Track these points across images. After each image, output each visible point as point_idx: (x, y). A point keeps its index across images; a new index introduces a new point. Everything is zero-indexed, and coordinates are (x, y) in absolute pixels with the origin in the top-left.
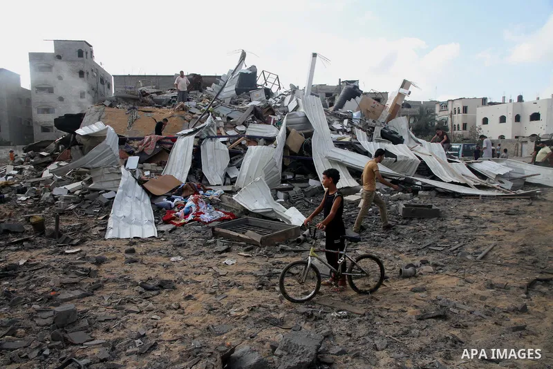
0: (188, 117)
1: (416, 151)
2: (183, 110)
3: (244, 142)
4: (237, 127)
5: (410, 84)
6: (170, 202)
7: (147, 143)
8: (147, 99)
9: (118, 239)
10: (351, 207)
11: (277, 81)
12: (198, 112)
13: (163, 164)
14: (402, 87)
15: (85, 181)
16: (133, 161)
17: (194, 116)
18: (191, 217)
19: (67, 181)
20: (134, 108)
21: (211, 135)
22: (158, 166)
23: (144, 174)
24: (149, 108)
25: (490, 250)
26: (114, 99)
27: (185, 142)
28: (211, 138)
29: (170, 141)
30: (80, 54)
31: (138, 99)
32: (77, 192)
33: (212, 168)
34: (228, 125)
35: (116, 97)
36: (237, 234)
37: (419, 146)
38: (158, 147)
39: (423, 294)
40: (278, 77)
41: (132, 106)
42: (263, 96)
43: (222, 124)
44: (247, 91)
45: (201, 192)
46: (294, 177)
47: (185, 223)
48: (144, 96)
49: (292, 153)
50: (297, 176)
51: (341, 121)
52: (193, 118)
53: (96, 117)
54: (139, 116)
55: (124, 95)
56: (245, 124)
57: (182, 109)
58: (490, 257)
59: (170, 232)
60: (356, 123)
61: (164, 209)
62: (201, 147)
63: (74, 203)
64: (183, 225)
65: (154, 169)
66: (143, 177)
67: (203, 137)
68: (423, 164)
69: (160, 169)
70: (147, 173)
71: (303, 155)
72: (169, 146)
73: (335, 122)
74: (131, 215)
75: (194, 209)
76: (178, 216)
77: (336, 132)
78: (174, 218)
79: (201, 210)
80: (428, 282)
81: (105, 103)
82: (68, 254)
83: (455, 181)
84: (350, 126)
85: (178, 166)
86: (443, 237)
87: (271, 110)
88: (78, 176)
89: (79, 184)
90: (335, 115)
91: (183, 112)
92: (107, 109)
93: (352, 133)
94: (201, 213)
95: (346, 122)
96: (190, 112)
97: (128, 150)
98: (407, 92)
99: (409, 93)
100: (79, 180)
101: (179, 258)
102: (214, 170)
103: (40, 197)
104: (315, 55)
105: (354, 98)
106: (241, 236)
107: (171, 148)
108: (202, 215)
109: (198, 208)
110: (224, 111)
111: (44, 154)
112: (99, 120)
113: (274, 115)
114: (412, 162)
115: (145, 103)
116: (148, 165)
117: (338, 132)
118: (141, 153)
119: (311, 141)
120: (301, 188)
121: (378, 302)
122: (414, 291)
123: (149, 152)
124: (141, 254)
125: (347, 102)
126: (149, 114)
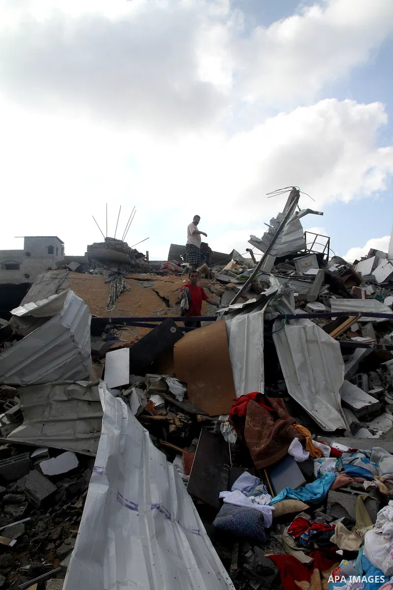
2: (206, 277)
4: (309, 305)
8: (142, 261)
12: (234, 280)
15: (9, 416)
17: (228, 285)
20: (119, 274)
23: (150, 403)
26: (86, 259)
28: (288, 319)
30: (51, 250)
33: (305, 384)
40: (328, 242)
41: (116, 270)
48: (135, 257)
52: (227, 289)
54: (128, 287)
56: (319, 300)
57: (203, 275)
62: (275, 337)
66: (152, 411)
67: (270, 317)
70: (156, 400)
81: (69, 266)
92: (72, 275)
96: (218, 280)
115: (137, 269)
126: (146, 284)
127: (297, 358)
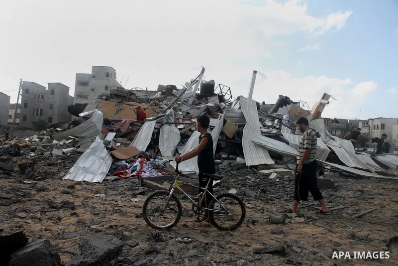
0: (158, 110)
1: (329, 144)
2: (156, 105)
3: (193, 129)
4: (192, 120)
5: (329, 96)
6: (127, 164)
7: (123, 124)
8: (133, 97)
9: (72, 181)
10: (263, 178)
11: (229, 92)
12: (166, 107)
13: (131, 140)
14: (323, 98)
15: (76, 147)
16: (111, 136)
17: (163, 109)
18: (134, 173)
19: (65, 147)
20: (121, 102)
21: (170, 122)
22: (128, 140)
23: (115, 145)
24: (132, 103)
25: (369, 213)
26: (110, 95)
27: (149, 125)
28: (170, 124)
29: (139, 124)
30: (108, 75)
31: (125, 97)
32: (69, 154)
33: (166, 145)
34: (187, 118)
35: (111, 94)
36: (156, 184)
37: (332, 140)
38: (130, 127)
39: (280, 236)
40: (230, 89)
41: (120, 100)
42: (217, 101)
43: (182, 117)
44: (206, 97)
45: (152, 160)
46: (228, 157)
47: (128, 177)
48: (130, 95)
49: (227, 138)
50: (231, 156)
51: (273, 121)
52: (161, 111)
53: (95, 106)
54: (124, 107)
55: (116, 93)
57: (154, 105)
58: (367, 217)
59: (113, 181)
60: (284, 123)
61: (120, 168)
62: (161, 129)
63: (61, 159)
64: (126, 178)
65: (124, 142)
66: (114, 147)
67: (163, 123)
68: (333, 153)
69: (128, 142)
70: (118, 144)
71: (235, 140)
72: (138, 128)
73: (267, 121)
74: (90, 168)
75: (138, 168)
76: (126, 173)
77: (267, 127)
78: (122, 174)
79: (143, 170)
80: (292, 229)
81: (102, 98)
82: (25, 183)
83: (358, 167)
84: (279, 124)
85: (142, 141)
86: (330, 202)
87: (220, 110)
88: (74, 144)
89: (73, 148)
90: (269, 116)
91: (155, 107)
92: (104, 102)
93: (279, 129)
94: (144, 171)
95: (276, 121)
96: (160, 107)
97: (110, 128)
98: (326, 102)
99: (328, 103)
100: (73, 146)
101: (103, 195)
102: (167, 146)
103: (42, 154)
104: (255, 72)
105: (286, 105)
106: (159, 185)
107: (139, 129)
108: (143, 173)
109: (142, 167)
110: (185, 108)
111: (59, 129)
112: (96, 108)
113: (222, 113)
114: (323, 151)
115: (130, 100)
116: (120, 139)
117: (269, 128)
118: (118, 131)
119: (242, 130)
120: (229, 163)
121: (231, 237)
122: (273, 233)
123: (124, 130)
124: (78, 190)
125: (280, 109)
126: (131, 107)
127: (165, 136)
